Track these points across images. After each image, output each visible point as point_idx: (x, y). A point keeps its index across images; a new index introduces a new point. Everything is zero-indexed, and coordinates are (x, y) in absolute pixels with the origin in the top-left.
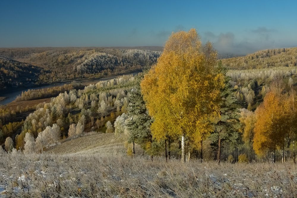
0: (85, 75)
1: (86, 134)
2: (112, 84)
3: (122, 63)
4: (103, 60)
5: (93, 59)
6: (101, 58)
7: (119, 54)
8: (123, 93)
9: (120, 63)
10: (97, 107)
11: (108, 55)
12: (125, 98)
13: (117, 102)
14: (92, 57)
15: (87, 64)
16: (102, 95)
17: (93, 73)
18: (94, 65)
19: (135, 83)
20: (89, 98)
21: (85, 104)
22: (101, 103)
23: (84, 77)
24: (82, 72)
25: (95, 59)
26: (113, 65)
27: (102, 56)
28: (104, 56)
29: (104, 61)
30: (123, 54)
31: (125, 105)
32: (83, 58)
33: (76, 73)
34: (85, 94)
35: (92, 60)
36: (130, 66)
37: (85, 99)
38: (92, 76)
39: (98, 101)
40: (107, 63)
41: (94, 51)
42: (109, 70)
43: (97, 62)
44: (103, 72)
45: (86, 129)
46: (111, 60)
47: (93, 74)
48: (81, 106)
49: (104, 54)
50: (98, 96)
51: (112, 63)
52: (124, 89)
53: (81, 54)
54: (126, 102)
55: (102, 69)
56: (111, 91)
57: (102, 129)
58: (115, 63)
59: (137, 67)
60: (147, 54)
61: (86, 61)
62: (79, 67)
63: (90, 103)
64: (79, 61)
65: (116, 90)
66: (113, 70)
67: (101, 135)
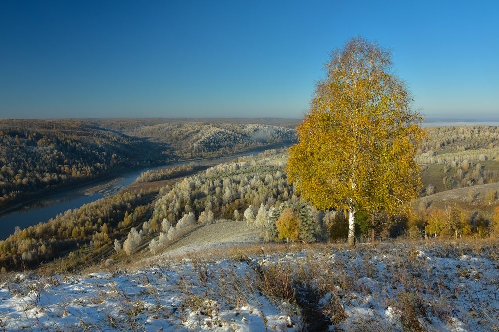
0: (203, 153)
1: (217, 221)
2: (234, 168)
3: (241, 140)
4: (221, 137)
5: (211, 135)
6: (218, 134)
7: (238, 129)
8: (246, 180)
9: (239, 140)
10: (221, 193)
11: (227, 131)
12: (248, 185)
13: (240, 189)
14: (210, 131)
15: (203, 141)
16: (226, 181)
17: (210, 151)
18: (211, 142)
19: (257, 169)
20: (213, 184)
21: (210, 190)
22: (225, 190)
23: (201, 156)
24: (199, 151)
25: (212, 136)
26: (231, 143)
27: (220, 132)
28: (222, 132)
29: (222, 138)
30: (243, 130)
31: (248, 193)
32: (200, 134)
33: (193, 151)
34: (208, 180)
35: (210, 137)
36: (249, 143)
37: (209, 185)
38: (210, 154)
39: (221, 187)
40: (226, 139)
41: (210, 125)
42: (227, 148)
43: (214, 139)
44: (221, 150)
45: (216, 216)
46: (229, 137)
47: (211, 153)
48: (206, 192)
49: (222, 130)
50: (222, 182)
51: (230, 140)
52: (246, 175)
53: (196, 129)
54: (250, 189)
55: (220, 146)
56: (234, 178)
57: (229, 216)
58: (234, 140)
59: (257, 144)
60: (268, 129)
61: (203, 138)
62: (195, 144)
63: (214, 189)
64: (195, 137)
65: (239, 176)
66: (231, 148)
67: (231, 223)
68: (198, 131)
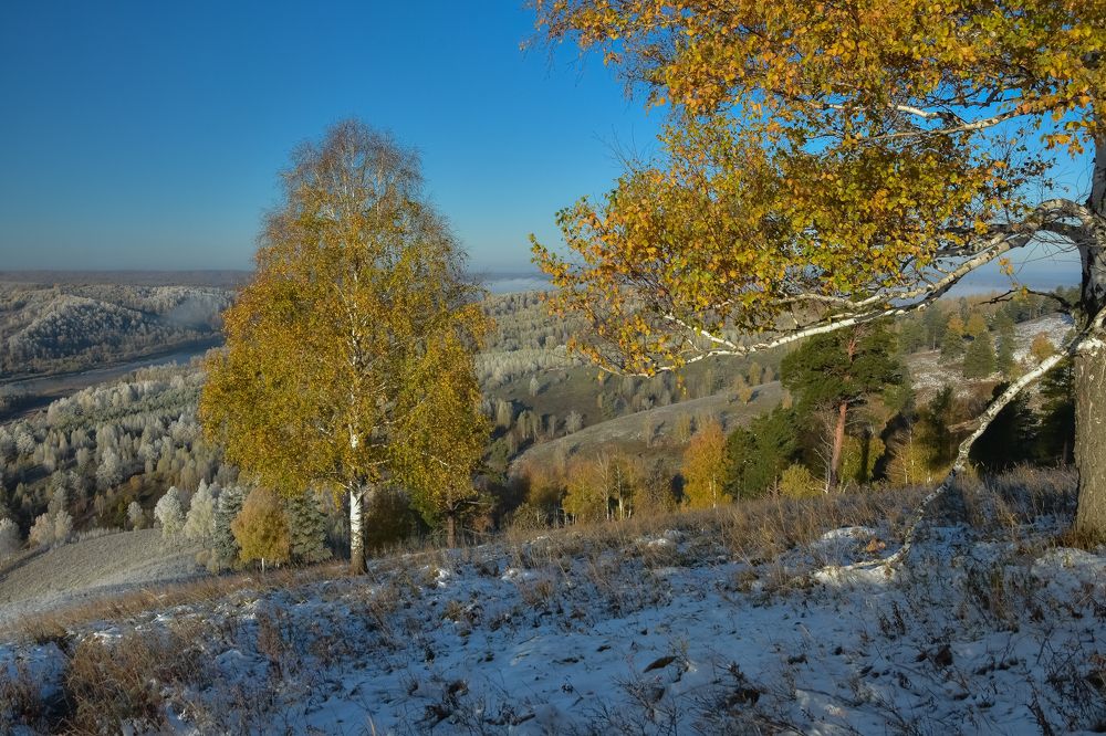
0: (37, 363)
1: (83, 536)
2: (125, 398)
3: (142, 325)
4: (86, 319)
5: (58, 316)
6: (79, 312)
7: (133, 299)
8: (158, 424)
9: (138, 326)
10: (93, 462)
11: (102, 303)
12: (164, 438)
13: (145, 448)
14: (56, 306)
15: (38, 332)
16: (104, 432)
17: (57, 356)
18: (60, 334)
19: (187, 396)
20: (69, 441)
21: (59, 457)
22: (104, 455)
23: (33, 371)
24: (27, 356)
25: (63, 316)
26: (116, 333)
27: (83, 307)
28: (89, 308)
29: (90, 322)
30: (146, 301)
31: (166, 456)
32: (26, 314)
33: (7, 358)
34: (55, 431)
35: (55, 320)
36: (166, 334)
37: (58, 445)
38: (57, 365)
39: (92, 447)
40: (100, 326)
41: (56, 289)
42: (105, 347)
43: (69, 324)
44: (89, 354)
45: (81, 522)
46: (109, 318)
47: (60, 361)
48: (49, 462)
49: (90, 301)
50: (92, 434)
51: (112, 325)
52: (159, 413)
53: (16, 300)
54: (169, 447)
55: (85, 344)
56: (127, 421)
57: (116, 520)
58: (123, 327)
59: (186, 336)
60: (213, 299)
61: (35, 323)
62: (13, 340)
63: (71, 453)
64: (12, 322)
65: (139, 417)
66: (117, 347)
67: (120, 536)
68: (20, 306)
